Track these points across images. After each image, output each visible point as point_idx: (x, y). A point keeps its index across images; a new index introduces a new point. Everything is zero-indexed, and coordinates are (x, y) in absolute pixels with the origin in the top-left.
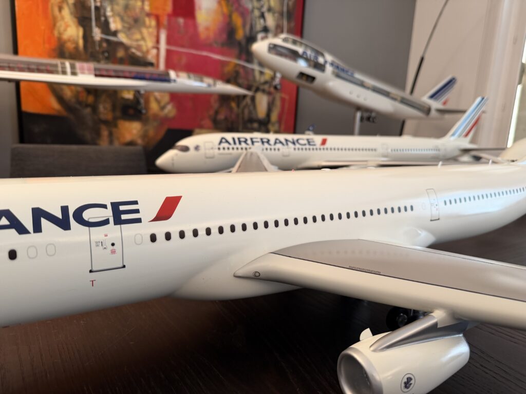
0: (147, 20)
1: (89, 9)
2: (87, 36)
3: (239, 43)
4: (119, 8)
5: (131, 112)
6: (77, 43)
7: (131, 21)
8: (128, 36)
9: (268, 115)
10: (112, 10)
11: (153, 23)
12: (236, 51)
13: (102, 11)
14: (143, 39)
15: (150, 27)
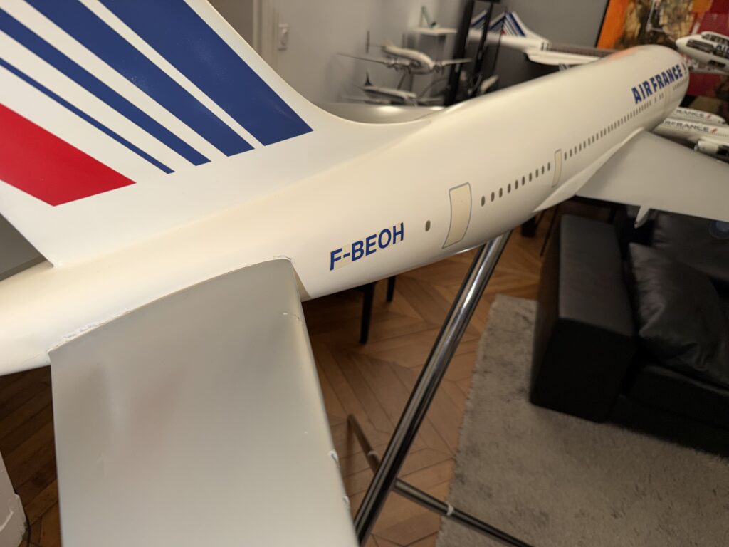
0: (688, 17)
1: (650, 11)
2: (642, 30)
4: (669, 10)
6: (634, 33)
7: (675, 18)
8: (669, 29)
10: (665, 12)
11: (692, 18)
13: (657, 13)
14: (680, 30)
15: (688, 21)
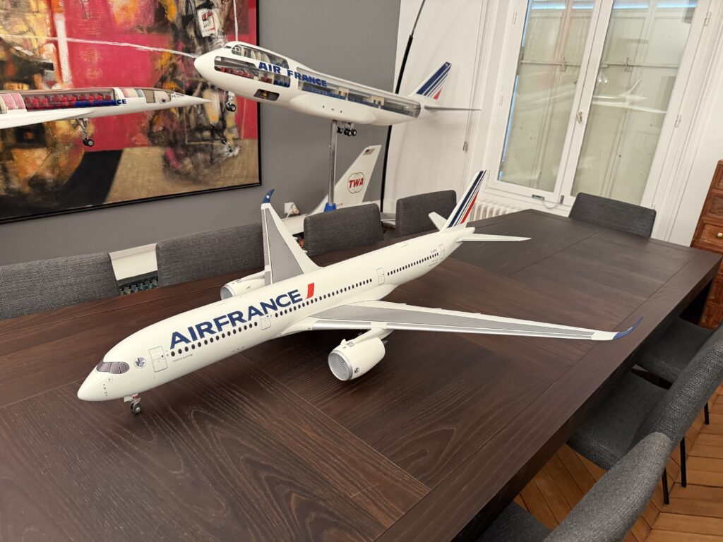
3: (173, 25)
5: (30, 135)
8: (6, 29)
9: (222, 119)
11: (43, 6)
12: (170, 37)
14: (30, 29)
15: (38, 12)
